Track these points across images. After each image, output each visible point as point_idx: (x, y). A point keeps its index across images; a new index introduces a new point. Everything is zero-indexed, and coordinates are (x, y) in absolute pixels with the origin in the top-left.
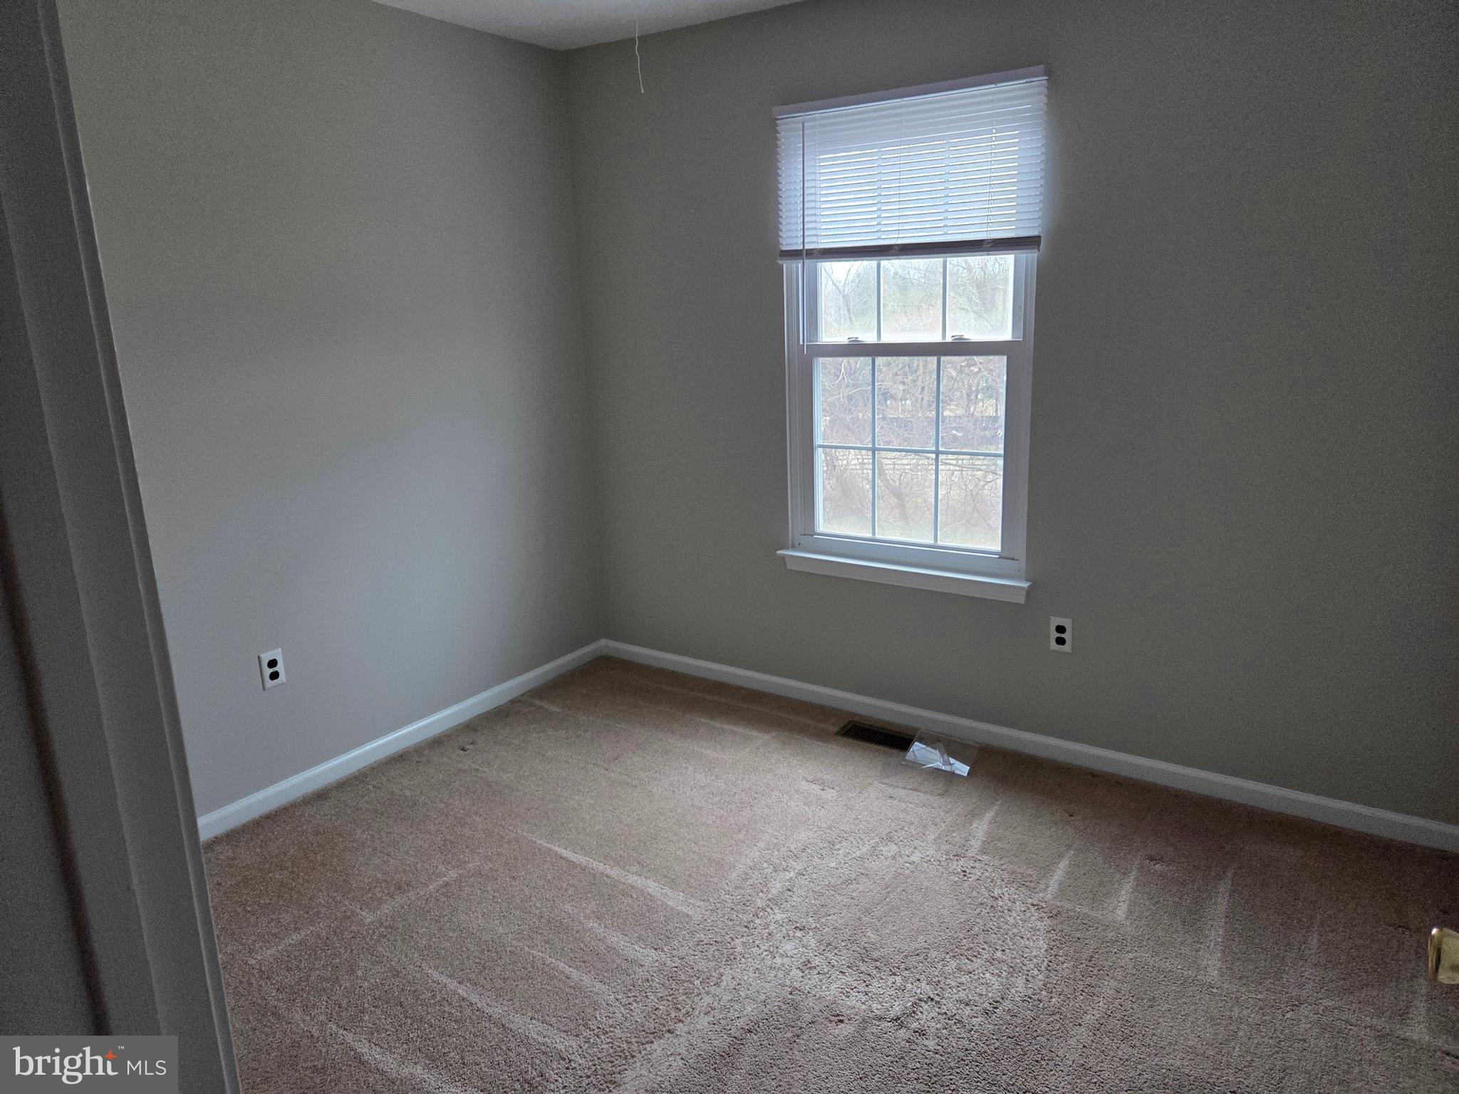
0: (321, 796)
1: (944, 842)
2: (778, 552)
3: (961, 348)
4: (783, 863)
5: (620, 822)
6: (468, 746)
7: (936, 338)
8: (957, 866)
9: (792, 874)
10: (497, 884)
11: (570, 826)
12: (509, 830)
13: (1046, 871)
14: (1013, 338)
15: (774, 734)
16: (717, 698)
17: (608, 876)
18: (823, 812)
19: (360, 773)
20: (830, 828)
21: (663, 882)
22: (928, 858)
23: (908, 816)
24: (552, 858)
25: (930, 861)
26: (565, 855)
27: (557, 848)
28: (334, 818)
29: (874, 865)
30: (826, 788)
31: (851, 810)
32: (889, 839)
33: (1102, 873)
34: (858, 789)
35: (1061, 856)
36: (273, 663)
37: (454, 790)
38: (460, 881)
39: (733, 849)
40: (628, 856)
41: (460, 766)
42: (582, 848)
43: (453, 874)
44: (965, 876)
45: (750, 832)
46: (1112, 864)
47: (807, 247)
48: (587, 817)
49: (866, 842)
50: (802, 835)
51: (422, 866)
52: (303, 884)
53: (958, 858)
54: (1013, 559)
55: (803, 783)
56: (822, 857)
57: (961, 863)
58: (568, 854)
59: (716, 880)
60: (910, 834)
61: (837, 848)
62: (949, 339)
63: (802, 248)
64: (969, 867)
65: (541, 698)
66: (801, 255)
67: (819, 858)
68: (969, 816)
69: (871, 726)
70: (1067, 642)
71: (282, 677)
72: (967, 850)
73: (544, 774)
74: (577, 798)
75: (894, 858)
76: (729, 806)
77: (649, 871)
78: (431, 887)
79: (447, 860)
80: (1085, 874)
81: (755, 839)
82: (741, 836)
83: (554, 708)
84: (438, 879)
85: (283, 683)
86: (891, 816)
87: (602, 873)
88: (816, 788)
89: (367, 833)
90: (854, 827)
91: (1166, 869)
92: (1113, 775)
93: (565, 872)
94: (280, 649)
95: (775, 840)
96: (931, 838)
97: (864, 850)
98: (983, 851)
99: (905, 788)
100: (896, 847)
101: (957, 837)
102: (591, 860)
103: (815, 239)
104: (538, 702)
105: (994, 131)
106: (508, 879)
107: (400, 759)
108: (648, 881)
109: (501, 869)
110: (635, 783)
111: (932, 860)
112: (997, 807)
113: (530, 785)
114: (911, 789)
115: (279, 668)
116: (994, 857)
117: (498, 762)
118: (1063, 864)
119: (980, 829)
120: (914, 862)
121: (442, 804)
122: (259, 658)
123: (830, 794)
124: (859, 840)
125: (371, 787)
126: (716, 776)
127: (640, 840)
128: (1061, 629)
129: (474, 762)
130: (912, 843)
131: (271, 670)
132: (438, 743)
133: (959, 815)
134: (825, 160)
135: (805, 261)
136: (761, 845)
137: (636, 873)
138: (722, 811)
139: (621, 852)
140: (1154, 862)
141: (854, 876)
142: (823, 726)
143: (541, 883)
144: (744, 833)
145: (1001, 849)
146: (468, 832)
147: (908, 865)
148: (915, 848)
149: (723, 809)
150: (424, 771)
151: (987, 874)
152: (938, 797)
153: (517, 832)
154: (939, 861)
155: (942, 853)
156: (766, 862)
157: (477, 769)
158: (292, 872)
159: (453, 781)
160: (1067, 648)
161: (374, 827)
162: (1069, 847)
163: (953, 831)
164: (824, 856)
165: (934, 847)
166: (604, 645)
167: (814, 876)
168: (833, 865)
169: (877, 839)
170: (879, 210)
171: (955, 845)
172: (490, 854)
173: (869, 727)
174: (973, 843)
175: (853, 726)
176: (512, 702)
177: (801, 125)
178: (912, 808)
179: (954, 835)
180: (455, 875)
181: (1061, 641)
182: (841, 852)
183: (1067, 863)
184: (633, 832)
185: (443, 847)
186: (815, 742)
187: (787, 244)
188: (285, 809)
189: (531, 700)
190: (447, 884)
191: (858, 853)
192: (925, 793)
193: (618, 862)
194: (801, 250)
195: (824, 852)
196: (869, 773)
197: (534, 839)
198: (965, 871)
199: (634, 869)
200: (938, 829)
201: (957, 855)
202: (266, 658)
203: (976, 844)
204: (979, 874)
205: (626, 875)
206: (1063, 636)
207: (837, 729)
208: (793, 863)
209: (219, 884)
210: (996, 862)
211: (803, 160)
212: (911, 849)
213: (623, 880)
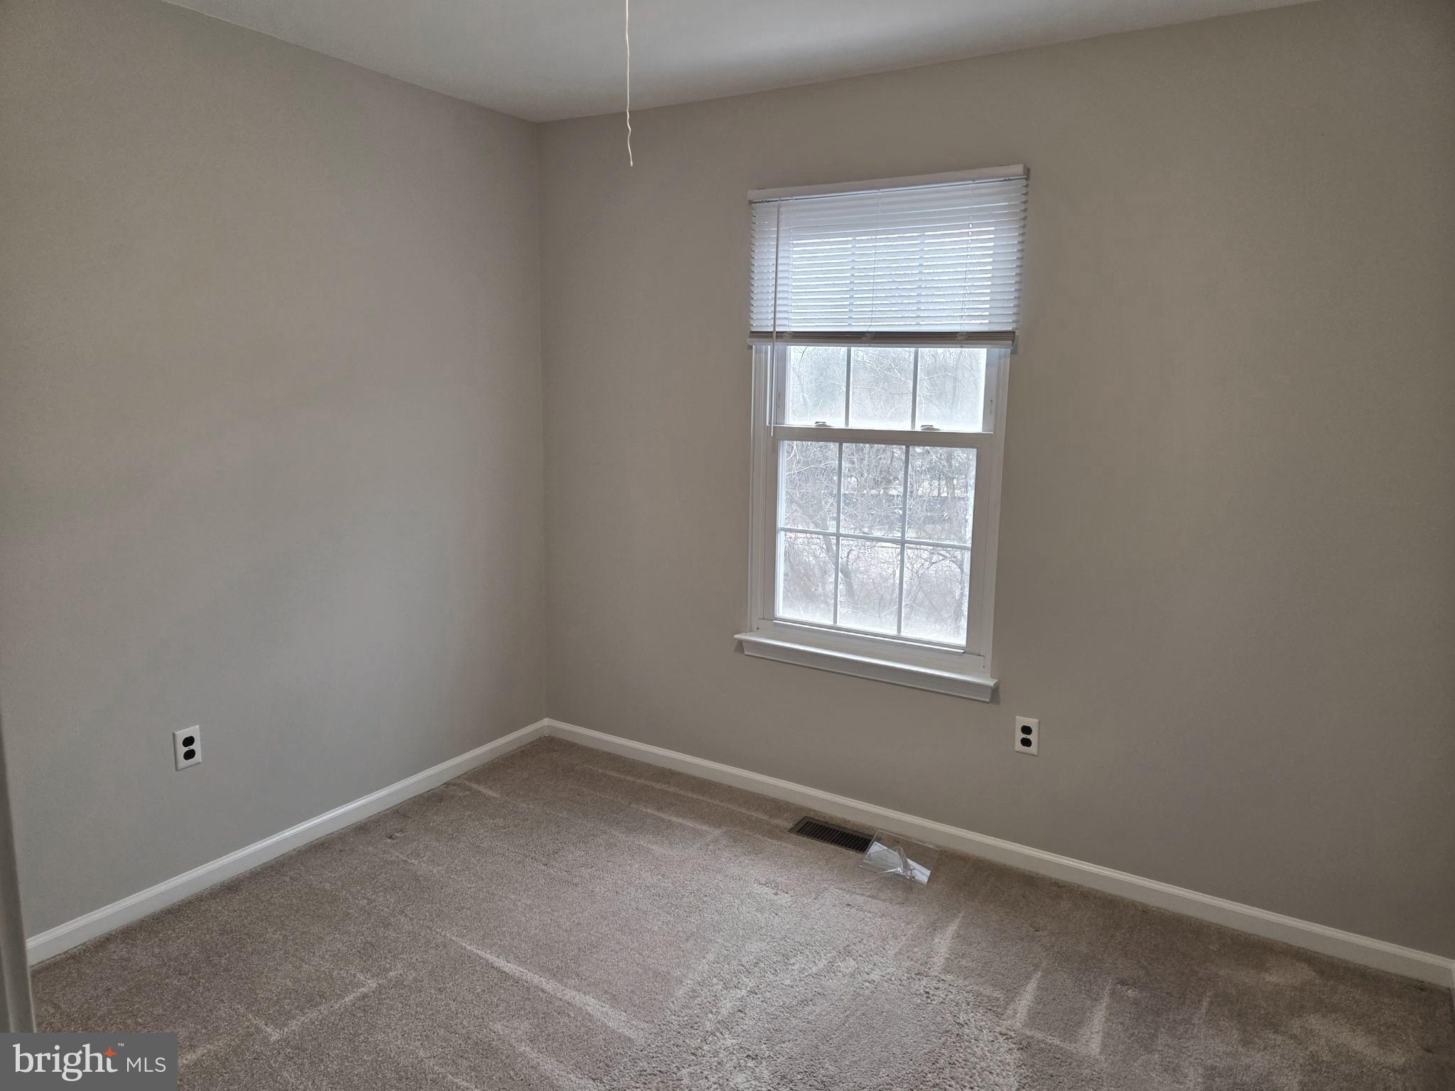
0: (231, 887)
1: (906, 958)
2: (735, 636)
3: (930, 438)
4: (734, 979)
5: (558, 926)
6: (396, 834)
7: (905, 426)
8: (921, 985)
9: (744, 992)
10: (420, 996)
11: (504, 929)
12: (437, 933)
13: (1012, 993)
14: (983, 431)
15: (725, 829)
16: (664, 787)
17: (543, 990)
18: (777, 920)
19: (277, 863)
20: (784, 938)
21: (603, 999)
22: (889, 976)
23: (866, 928)
24: (482, 968)
25: (891, 980)
26: (497, 964)
27: (488, 956)
28: (244, 914)
29: (831, 983)
30: (779, 892)
31: (807, 918)
32: (847, 952)
33: (1073, 998)
34: (813, 895)
35: (1028, 978)
36: (189, 741)
37: (378, 884)
38: (380, 993)
39: (680, 961)
40: (566, 968)
41: (387, 856)
42: (516, 957)
43: (373, 984)
44: (928, 997)
45: (699, 941)
46: (1083, 988)
47: (778, 329)
48: (523, 919)
49: (823, 956)
50: (755, 946)
51: (338, 974)
52: (203, 993)
53: (921, 977)
54: (979, 655)
55: (755, 885)
56: (775, 973)
57: (924, 982)
58: (500, 963)
59: (661, 997)
60: (870, 948)
61: (791, 962)
62: (918, 428)
63: (772, 330)
64: (932, 988)
65: (478, 782)
66: (772, 337)
67: (773, 974)
68: (931, 929)
69: (826, 823)
70: (1033, 744)
71: (198, 757)
72: (929, 968)
73: (478, 868)
74: (513, 897)
75: (852, 975)
76: (677, 910)
77: (589, 985)
78: (347, 999)
79: (367, 966)
80: (1054, 999)
81: (704, 950)
82: (689, 945)
83: (490, 793)
84: (355, 990)
85: (199, 763)
86: (848, 927)
87: (536, 987)
88: (769, 891)
89: (279, 932)
90: (809, 939)
91: (1139, 995)
92: (1079, 886)
93: (496, 985)
94: (198, 726)
95: (725, 952)
96: (891, 953)
97: (821, 965)
98: (947, 970)
99: (862, 895)
100: (853, 963)
101: (919, 953)
102: (525, 971)
103: (786, 322)
104: (474, 786)
105: (971, 226)
106: (433, 991)
107: (321, 847)
108: (587, 997)
109: (426, 981)
110: (575, 881)
111: (893, 979)
112: (959, 920)
113: (462, 881)
114: (869, 896)
115: (196, 746)
116: (958, 977)
117: (428, 853)
118: (1032, 986)
119: (943, 943)
120: (874, 981)
121: (365, 901)
122: (174, 734)
123: (784, 899)
124: (815, 954)
125: (287, 879)
126: (663, 876)
127: (580, 948)
128: (1026, 730)
129: (401, 853)
130: (871, 958)
131: (187, 749)
132: (362, 829)
133: (920, 927)
134: (798, 245)
135: (775, 343)
136: (710, 957)
137: (575, 987)
138: (668, 916)
139: (558, 962)
140: (1127, 987)
141: (810, 996)
142: (775, 821)
143: (470, 997)
144: (693, 942)
145: (966, 968)
146: (391, 934)
147: (867, 984)
148: (875, 964)
149: (670, 914)
150: (348, 862)
151: (951, 996)
152: (898, 906)
153: (445, 936)
154: (901, 980)
155: (903, 971)
156: (715, 977)
157: (406, 861)
158: (192, 978)
159: (378, 873)
160: (1033, 749)
161: (288, 925)
162: (1036, 966)
163: (915, 946)
164: (778, 971)
165: (895, 963)
166: (546, 724)
167: (768, 995)
168: (788, 982)
169: (834, 953)
170: (852, 297)
171: (916, 962)
172: (414, 960)
173: (824, 825)
174: (935, 960)
175: (808, 822)
176: (447, 784)
177: (776, 210)
178: (870, 918)
179: (915, 950)
180: (374, 985)
181: (1026, 742)
182: (796, 967)
183: (1035, 986)
184: (572, 939)
185: (363, 952)
186: (769, 840)
187: (757, 326)
188: (190, 902)
189: (468, 784)
190: (365, 996)
191: (814, 969)
192: (884, 901)
193: (555, 974)
194: (771, 332)
195: (778, 966)
196: (825, 876)
197: (464, 944)
198: (927, 993)
199: (571, 982)
200: (899, 943)
201: (918, 974)
202: (182, 734)
203: (939, 961)
204: (943, 996)
205: (563, 990)
206: (1028, 737)
207: (790, 825)
208: (745, 979)
209: (109, 990)
210: (961, 982)
211: (777, 244)
212: (871, 966)
213: (559, 995)
